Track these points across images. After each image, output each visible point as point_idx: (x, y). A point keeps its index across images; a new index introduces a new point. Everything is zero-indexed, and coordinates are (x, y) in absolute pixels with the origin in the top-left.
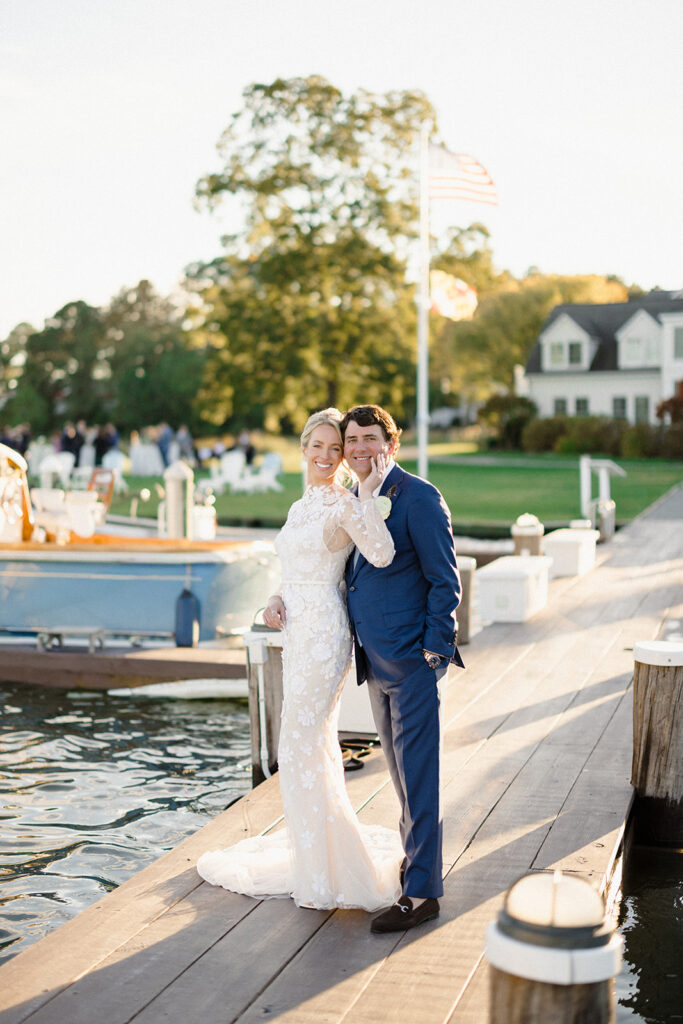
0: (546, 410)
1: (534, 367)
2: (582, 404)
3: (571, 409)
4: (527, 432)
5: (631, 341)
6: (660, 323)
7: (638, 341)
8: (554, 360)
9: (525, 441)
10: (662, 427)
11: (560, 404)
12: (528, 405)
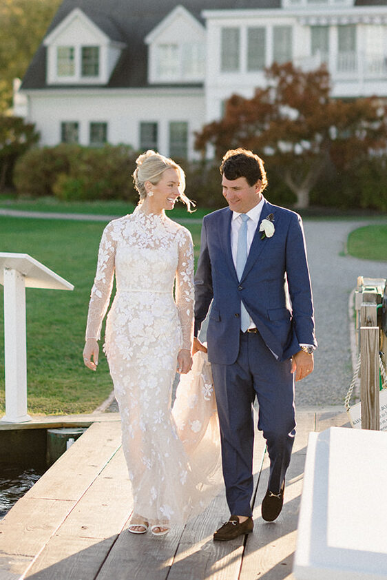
0: (51, 138)
1: (36, 79)
2: (98, 130)
3: (84, 138)
4: (20, 166)
5: (164, 46)
6: (203, 22)
7: (175, 46)
8: (61, 72)
9: (19, 182)
10: (204, 162)
11: (68, 130)
12: (27, 129)
